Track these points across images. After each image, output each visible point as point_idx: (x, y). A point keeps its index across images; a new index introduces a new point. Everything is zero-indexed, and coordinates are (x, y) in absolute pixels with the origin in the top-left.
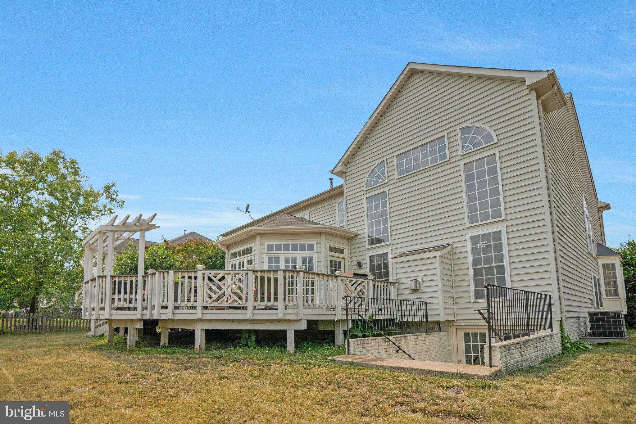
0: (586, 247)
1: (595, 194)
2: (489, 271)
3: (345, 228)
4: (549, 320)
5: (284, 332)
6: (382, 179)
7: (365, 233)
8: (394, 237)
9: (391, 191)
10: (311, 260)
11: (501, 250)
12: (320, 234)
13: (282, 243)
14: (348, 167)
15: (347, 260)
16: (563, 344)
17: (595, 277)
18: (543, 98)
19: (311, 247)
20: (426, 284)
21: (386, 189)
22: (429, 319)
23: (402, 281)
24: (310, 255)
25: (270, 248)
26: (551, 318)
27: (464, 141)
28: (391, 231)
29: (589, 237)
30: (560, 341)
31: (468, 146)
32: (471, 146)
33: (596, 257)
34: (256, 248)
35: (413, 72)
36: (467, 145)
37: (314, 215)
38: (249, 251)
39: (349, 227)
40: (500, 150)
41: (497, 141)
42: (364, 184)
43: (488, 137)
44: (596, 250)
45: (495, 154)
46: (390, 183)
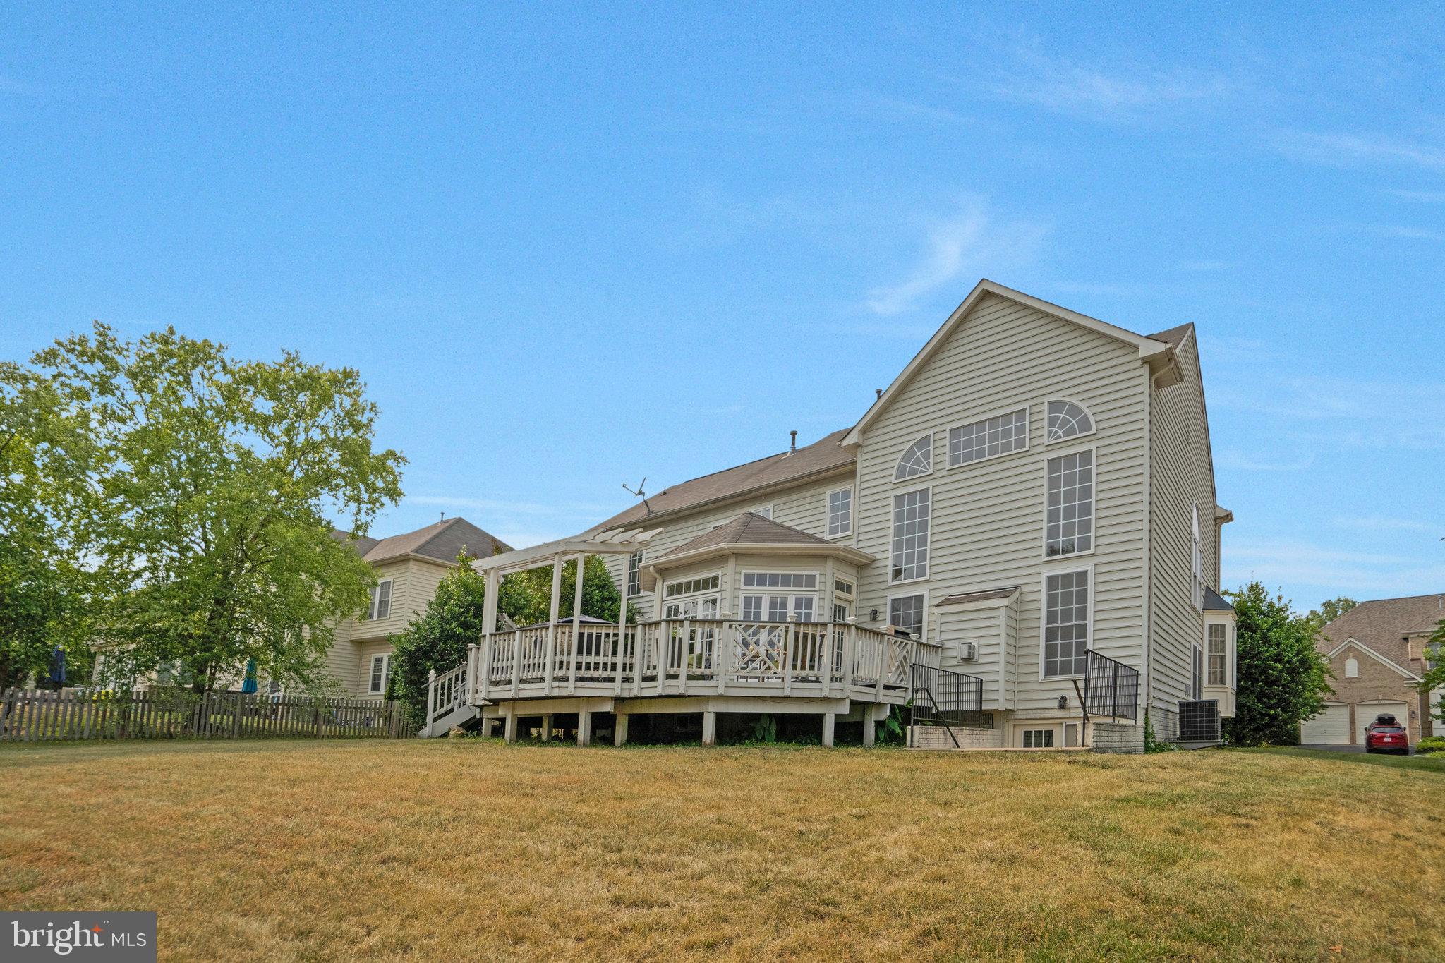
0: (1189, 588)
1: (1214, 494)
2: (1067, 632)
3: (855, 547)
4: (1133, 708)
5: (820, 718)
6: (924, 467)
7: (887, 558)
8: (935, 570)
9: (937, 490)
10: (809, 602)
11: (1085, 601)
12: (824, 558)
13: (768, 571)
14: (866, 437)
15: (854, 605)
16: (1146, 743)
17: (1195, 648)
18: (1156, 375)
19: (811, 581)
20: (983, 651)
21: (929, 485)
22: (983, 708)
23: (948, 645)
24: (808, 595)
25: (749, 580)
26: (1136, 705)
27: (1052, 422)
28: (931, 558)
29: (1195, 577)
30: (1143, 739)
31: (1056, 432)
32: (1060, 432)
33: (1201, 612)
34: (728, 579)
35: (986, 295)
36: (1055, 429)
37: (781, 513)
38: (715, 582)
39: (861, 544)
40: (1099, 445)
41: (1095, 432)
42: (894, 471)
43: (1085, 424)
44: (1203, 599)
45: (1091, 450)
46: (938, 474)
